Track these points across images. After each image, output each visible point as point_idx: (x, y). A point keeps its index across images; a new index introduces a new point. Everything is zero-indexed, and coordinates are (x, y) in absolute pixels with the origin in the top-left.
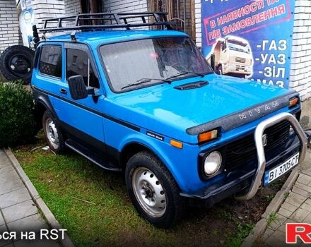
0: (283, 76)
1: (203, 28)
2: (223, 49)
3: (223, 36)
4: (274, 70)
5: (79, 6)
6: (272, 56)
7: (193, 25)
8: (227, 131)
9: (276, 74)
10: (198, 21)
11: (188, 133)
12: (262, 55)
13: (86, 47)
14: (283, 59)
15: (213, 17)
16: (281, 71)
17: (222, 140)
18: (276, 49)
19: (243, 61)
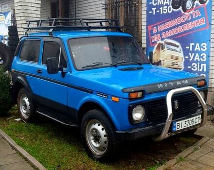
0: (205, 70)
1: (147, 33)
2: (162, 49)
3: (162, 39)
4: (199, 65)
5: (50, 12)
6: (197, 55)
7: (140, 31)
8: (149, 94)
9: (200, 68)
10: (144, 27)
11: (123, 92)
12: (190, 54)
13: (59, 40)
14: (204, 57)
15: (155, 25)
16: (203, 66)
17: (145, 99)
18: (199, 50)
19: (177, 58)
